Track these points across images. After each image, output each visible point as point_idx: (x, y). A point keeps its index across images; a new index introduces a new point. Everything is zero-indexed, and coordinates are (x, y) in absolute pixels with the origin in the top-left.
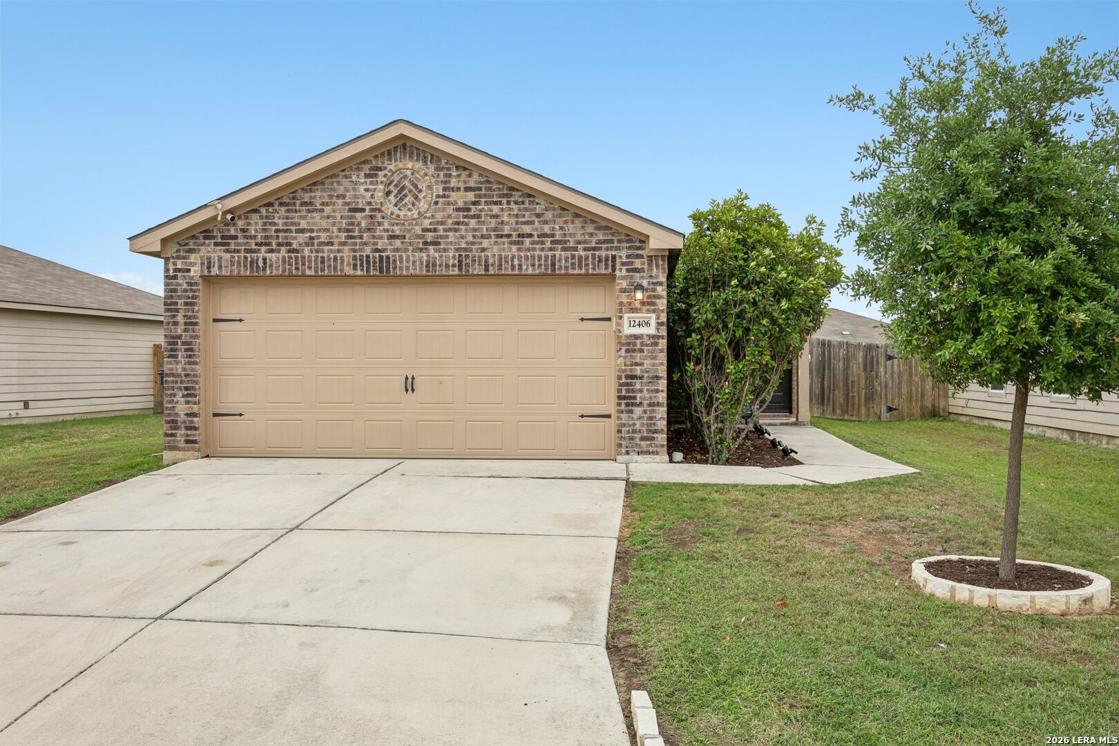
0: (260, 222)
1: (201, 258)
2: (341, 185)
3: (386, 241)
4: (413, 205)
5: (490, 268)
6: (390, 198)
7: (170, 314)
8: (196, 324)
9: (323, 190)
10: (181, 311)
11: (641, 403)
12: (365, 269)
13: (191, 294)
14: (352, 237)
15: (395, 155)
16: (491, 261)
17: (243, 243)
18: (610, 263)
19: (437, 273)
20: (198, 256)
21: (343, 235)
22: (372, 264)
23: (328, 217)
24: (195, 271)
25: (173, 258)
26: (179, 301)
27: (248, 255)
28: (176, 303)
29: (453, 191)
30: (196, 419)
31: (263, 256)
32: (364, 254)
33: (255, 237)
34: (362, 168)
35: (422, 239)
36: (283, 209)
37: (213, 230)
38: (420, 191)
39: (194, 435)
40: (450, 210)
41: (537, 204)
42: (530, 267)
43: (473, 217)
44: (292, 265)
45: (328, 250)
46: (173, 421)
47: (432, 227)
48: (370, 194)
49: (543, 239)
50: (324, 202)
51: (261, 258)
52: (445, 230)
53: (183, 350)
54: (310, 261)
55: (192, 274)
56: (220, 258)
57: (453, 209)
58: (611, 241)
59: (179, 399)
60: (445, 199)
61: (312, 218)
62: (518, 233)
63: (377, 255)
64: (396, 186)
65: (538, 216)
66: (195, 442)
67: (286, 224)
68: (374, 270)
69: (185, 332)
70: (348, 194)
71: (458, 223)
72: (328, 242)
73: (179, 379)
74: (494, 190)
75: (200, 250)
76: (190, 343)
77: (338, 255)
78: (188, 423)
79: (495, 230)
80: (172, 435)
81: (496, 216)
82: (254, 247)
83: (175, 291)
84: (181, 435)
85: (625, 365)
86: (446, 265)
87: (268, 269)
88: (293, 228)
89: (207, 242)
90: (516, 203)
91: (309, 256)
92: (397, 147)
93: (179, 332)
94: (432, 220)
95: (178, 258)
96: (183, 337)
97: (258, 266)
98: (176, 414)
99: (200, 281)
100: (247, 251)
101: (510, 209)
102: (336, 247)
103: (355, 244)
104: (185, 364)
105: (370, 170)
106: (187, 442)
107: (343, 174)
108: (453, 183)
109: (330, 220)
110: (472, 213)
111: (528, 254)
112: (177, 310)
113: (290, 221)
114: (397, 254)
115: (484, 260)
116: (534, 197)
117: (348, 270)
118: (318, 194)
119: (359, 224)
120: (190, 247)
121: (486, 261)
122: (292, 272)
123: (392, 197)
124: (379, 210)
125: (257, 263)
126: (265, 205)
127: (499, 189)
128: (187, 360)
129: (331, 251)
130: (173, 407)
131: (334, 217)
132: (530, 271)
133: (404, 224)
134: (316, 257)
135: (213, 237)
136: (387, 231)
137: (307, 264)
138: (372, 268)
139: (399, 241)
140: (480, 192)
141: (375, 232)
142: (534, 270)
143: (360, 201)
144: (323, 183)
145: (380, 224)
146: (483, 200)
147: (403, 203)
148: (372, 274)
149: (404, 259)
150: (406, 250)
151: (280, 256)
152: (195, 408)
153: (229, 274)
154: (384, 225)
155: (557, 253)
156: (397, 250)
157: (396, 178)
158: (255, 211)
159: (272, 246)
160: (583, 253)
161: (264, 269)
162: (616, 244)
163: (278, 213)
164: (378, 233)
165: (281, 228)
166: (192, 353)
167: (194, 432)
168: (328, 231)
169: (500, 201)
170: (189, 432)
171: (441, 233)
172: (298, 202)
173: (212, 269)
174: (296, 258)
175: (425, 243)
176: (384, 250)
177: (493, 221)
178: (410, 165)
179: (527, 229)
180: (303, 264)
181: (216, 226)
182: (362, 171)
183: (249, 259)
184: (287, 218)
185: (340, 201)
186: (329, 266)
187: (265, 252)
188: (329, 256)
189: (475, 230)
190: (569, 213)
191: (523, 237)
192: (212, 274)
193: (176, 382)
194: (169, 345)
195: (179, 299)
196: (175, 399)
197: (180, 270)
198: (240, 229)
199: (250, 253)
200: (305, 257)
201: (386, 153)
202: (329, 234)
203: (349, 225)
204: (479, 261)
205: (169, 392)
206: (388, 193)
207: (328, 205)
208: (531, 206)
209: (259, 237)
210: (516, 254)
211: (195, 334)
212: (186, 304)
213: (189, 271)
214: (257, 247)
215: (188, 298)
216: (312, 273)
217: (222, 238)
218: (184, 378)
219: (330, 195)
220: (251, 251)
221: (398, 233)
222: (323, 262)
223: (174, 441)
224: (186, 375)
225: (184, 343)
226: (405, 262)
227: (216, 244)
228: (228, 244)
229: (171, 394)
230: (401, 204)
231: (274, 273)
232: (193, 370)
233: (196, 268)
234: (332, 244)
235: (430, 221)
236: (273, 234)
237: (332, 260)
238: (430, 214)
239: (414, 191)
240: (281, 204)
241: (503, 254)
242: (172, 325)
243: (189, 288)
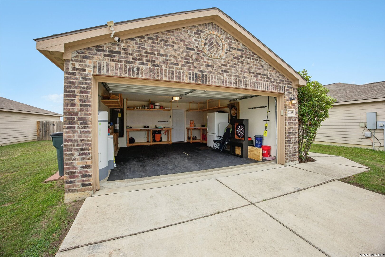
0: (136, 46)
1: (94, 63)
2: (183, 35)
3: (205, 67)
4: (217, 52)
5: (248, 86)
6: (206, 46)
7: (69, 98)
8: (89, 106)
9: (173, 35)
10: (78, 97)
11: (292, 142)
12: (195, 80)
13: (85, 86)
14: (188, 63)
15: (209, 27)
16: (248, 83)
17: (124, 57)
18: (283, 89)
19: (227, 86)
20: (91, 61)
21: (184, 61)
22: (198, 78)
23: (176, 50)
24: (89, 71)
25: (72, 60)
26: (76, 90)
27: (127, 65)
28: (74, 92)
29: (233, 49)
30: (89, 170)
31: (137, 66)
32: (195, 73)
33: (132, 54)
34: (193, 29)
35: (221, 69)
36: (150, 41)
37: (103, 47)
38: (220, 46)
39: (88, 180)
40: (232, 57)
41: (262, 62)
42: (260, 87)
43: (241, 62)
44: (155, 74)
45: (176, 68)
46: (71, 173)
47: (225, 64)
48: (197, 42)
49: (264, 76)
50: (173, 42)
51: (136, 67)
52: (230, 66)
53: (79, 123)
54: (166, 72)
55: (87, 72)
56: (108, 65)
57: (233, 57)
58: (283, 81)
59: (76, 157)
60: (230, 52)
61: (167, 49)
62: (256, 72)
63: (201, 73)
64: (209, 41)
65: (263, 66)
66: (90, 185)
67: (152, 50)
68: (199, 81)
69: (80, 111)
70: (186, 40)
71: (235, 64)
72: (176, 63)
73: (76, 144)
74: (248, 53)
75: (93, 58)
76: (85, 119)
77: (181, 71)
78: (83, 172)
79: (249, 69)
80: (71, 182)
81: (249, 64)
82: (131, 60)
83: (73, 83)
84: (78, 182)
85: (288, 128)
86: (231, 82)
87: (140, 74)
88: (156, 53)
89: (99, 53)
90: (255, 60)
91: (165, 69)
92: (209, 23)
93: (76, 110)
94: (225, 61)
95: (76, 61)
96: (79, 115)
97: (133, 72)
98: (74, 167)
99: (92, 78)
100: (126, 62)
101: (254, 62)
102: (180, 67)
103: (190, 66)
104: (81, 133)
105: (197, 31)
106: (83, 185)
107: (183, 29)
108: (233, 46)
109: (177, 52)
110: (240, 61)
111: (260, 82)
112: (75, 96)
113: (154, 48)
114: (210, 74)
115: (245, 82)
116: (261, 58)
117: (187, 80)
118: (170, 37)
119: (192, 57)
120: (85, 55)
121: (246, 83)
122: (155, 77)
123: (207, 46)
124: (202, 51)
125: (133, 70)
126: (139, 37)
127: (250, 52)
128: (82, 130)
129: (178, 69)
130: (71, 163)
131: (179, 51)
132: (260, 89)
133: (213, 60)
134: (169, 71)
135: (103, 51)
136: (205, 62)
137: (164, 74)
138: (198, 80)
139: (211, 68)
140: (243, 52)
141: (200, 62)
142: (262, 89)
143: (192, 45)
144: (173, 32)
145: (202, 58)
146: (244, 56)
147: (212, 50)
148: (198, 83)
149: (213, 77)
150: (214, 73)
151: (148, 67)
152: (89, 163)
153: (114, 75)
154: (204, 59)
155: (269, 83)
156: (210, 72)
157: (209, 37)
158: (132, 39)
159: (143, 61)
160: (276, 84)
161: (138, 74)
162: (285, 82)
163: (147, 43)
164: (201, 63)
165: (149, 51)
166: (86, 125)
167: (88, 178)
168: (176, 57)
169: (250, 58)
170: (84, 179)
171: (229, 67)
172: (159, 39)
173: (102, 71)
174: (158, 70)
175: (222, 71)
176: (204, 72)
177: (248, 65)
178: (215, 33)
179: (259, 71)
180: (162, 74)
181: (105, 44)
182: (193, 30)
183: (128, 67)
184: (153, 46)
185: (182, 43)
186: (176, 77)
187: (139, 64)
188: (176, 71)
189: (242, 68)
190: (272, 67)
191: (258, 75)
192: (102, 73)
193: (74, 146)
194: (68, 120)
195: (76, 89)
196: (73, 157)
197: (77, 69)
198: (123, 48)
199: (129, 63)
200: (163, 70)
201: (204, 24)
202: (176, 59)
203: (187, 56)
204: (244, 82)
205: (68, 153)
206: (205, 44)
207: (175, 44)
208: (260, 62)
209: (135, 54)
210: (256, 81)
211: (88, 112)
212: (82, 92)
213: (84, 70)
214: (133, 61)
215: (84, 88)
216: (166, 79)
217: (110, 52)
218: (79, 143)
219: (177, 39)
220: (129, 62)
221: (210, 64)
222: (173, 74)
223: (73, 186)
224: (82, 141)
225: (79, 119)
226: (213, 79)
227: (105, 55)
228: (114, 56)
229: (70, 154)
230: (211, 51)
231: (144, 77)
232: (86, 137)
233: (90, 69)
234: (178, 65)
235: (224, 61)
236: (144, 54)
237: (178, 73)
238: (224, 58)
239: (217, 45)
240: (149, 38)
241: (252, 80)
242: (70, 106)
243: (84, 81)
